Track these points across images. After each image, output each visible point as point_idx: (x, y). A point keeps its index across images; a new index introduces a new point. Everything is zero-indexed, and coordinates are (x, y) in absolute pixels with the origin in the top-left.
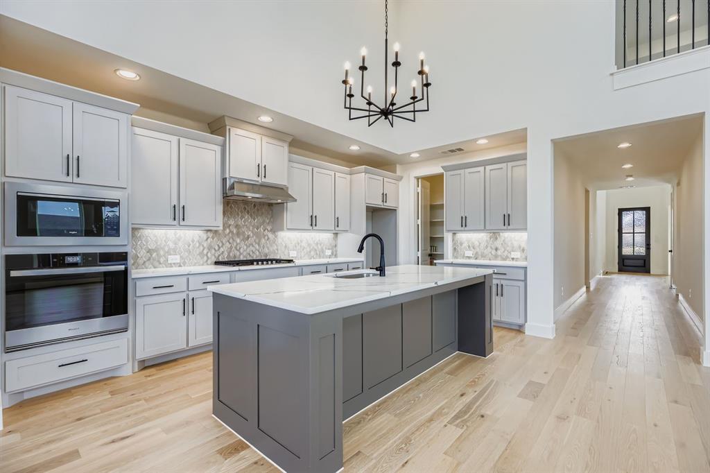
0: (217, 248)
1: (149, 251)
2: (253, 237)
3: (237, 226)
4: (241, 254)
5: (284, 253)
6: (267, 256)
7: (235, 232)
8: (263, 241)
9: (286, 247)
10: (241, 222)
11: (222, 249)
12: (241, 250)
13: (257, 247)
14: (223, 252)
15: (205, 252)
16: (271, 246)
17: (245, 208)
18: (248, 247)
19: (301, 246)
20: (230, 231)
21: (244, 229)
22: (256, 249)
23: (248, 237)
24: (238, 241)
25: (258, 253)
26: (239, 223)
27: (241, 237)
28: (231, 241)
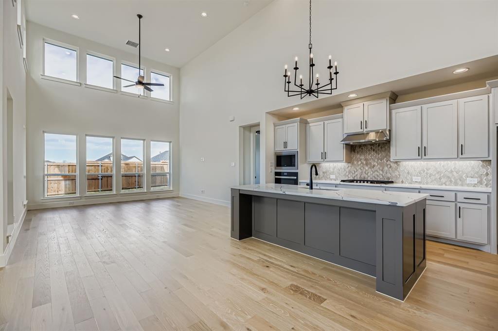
0: (353, 172)
1: (323, 173)
2: (377, 166)
3: (366, 160)
4: (368, 176)
5: (406, 178)
6: (389, 178)
7: (364, 163)
8: (386, 168)
9: (408, 173)
10: (369, 157)
11: (356, 173)
12: (369, 174)
13: (381, 172)
14: (357, 175)
15: (347, 174)
16: (394, 172)
17: (372, 148)
18: (373, 172)
19: (427, 174)
20: (362, 163)
21: (371, 161)
22: (380, 174)
23: (374, 166)
24: (367, 168)
25: (381, 177)
26: (368, 157)
27: (369, 166)
28: (362, 168)
